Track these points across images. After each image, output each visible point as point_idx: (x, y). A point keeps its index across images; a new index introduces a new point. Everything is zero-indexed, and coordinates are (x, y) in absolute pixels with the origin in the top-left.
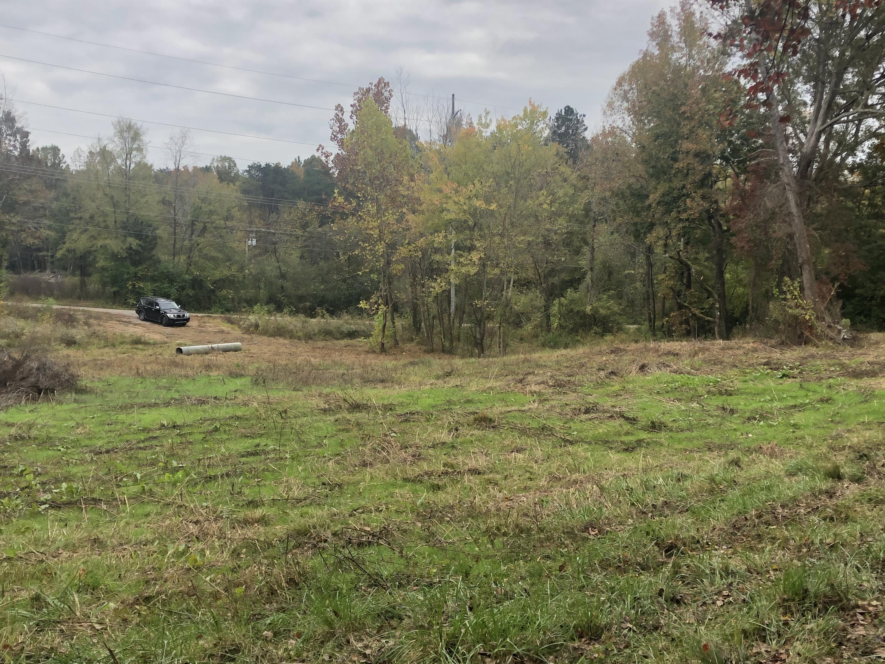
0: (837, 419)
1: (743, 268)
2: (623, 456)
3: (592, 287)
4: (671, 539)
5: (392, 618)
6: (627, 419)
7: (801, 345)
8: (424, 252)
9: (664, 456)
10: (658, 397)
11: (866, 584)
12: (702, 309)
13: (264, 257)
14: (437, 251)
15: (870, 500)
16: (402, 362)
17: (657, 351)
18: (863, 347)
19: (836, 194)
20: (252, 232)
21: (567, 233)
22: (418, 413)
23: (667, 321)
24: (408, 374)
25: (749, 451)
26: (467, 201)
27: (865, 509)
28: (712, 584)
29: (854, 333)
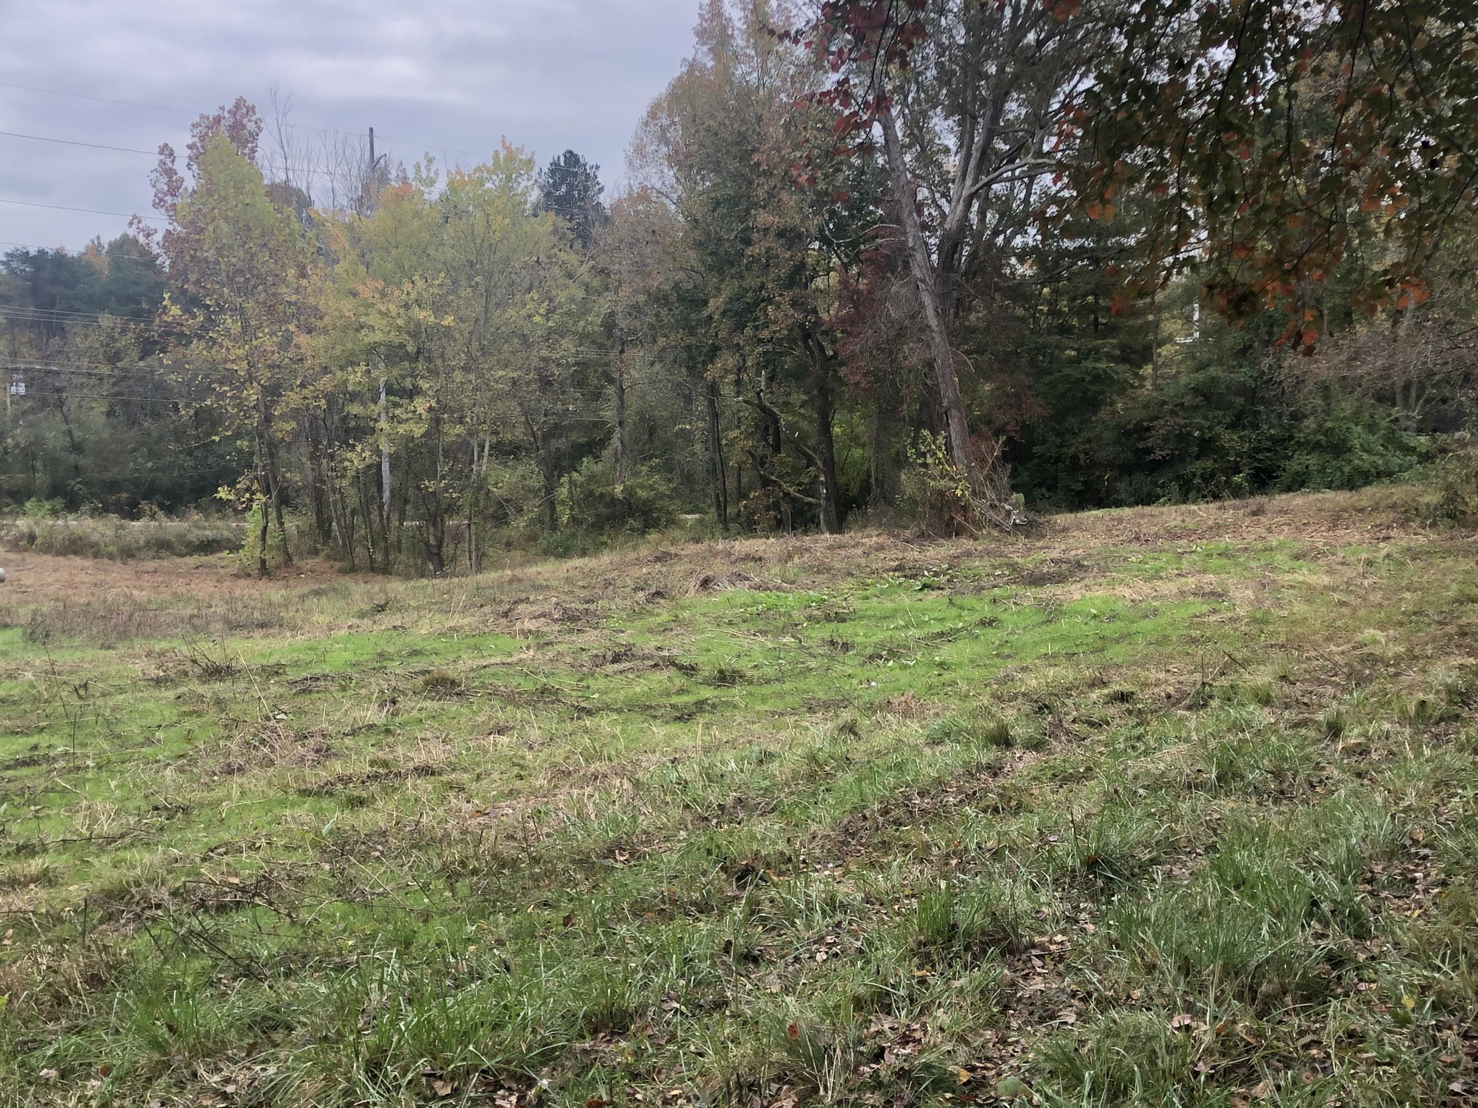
0: (1007, 651)
1: (861, 417)
2: (674, 728)
3: (623, 452)
4: (746, 858)
5: (275, 1028)
6: (681, 667)
7: (950, 536)
8: (330, 399)
9: (740, 724)
10: (731, 630)
11: (1044, 909)
12: (799, 484)
13: (41, 415)
14: (354, 397)
15: (1055, 775)
16: (298, 591)
17: (729, 554)
18: (1044, 537)
19: (997, 296)
20: (17, 370)
21: (577, 364)
22: (325, 676)
23: (745, 507)
24: (310, 612)
25: (871, 708)
26: (402, 311)
27: (1046, 791)
28: (809, 927)
29: (1031, 515)
